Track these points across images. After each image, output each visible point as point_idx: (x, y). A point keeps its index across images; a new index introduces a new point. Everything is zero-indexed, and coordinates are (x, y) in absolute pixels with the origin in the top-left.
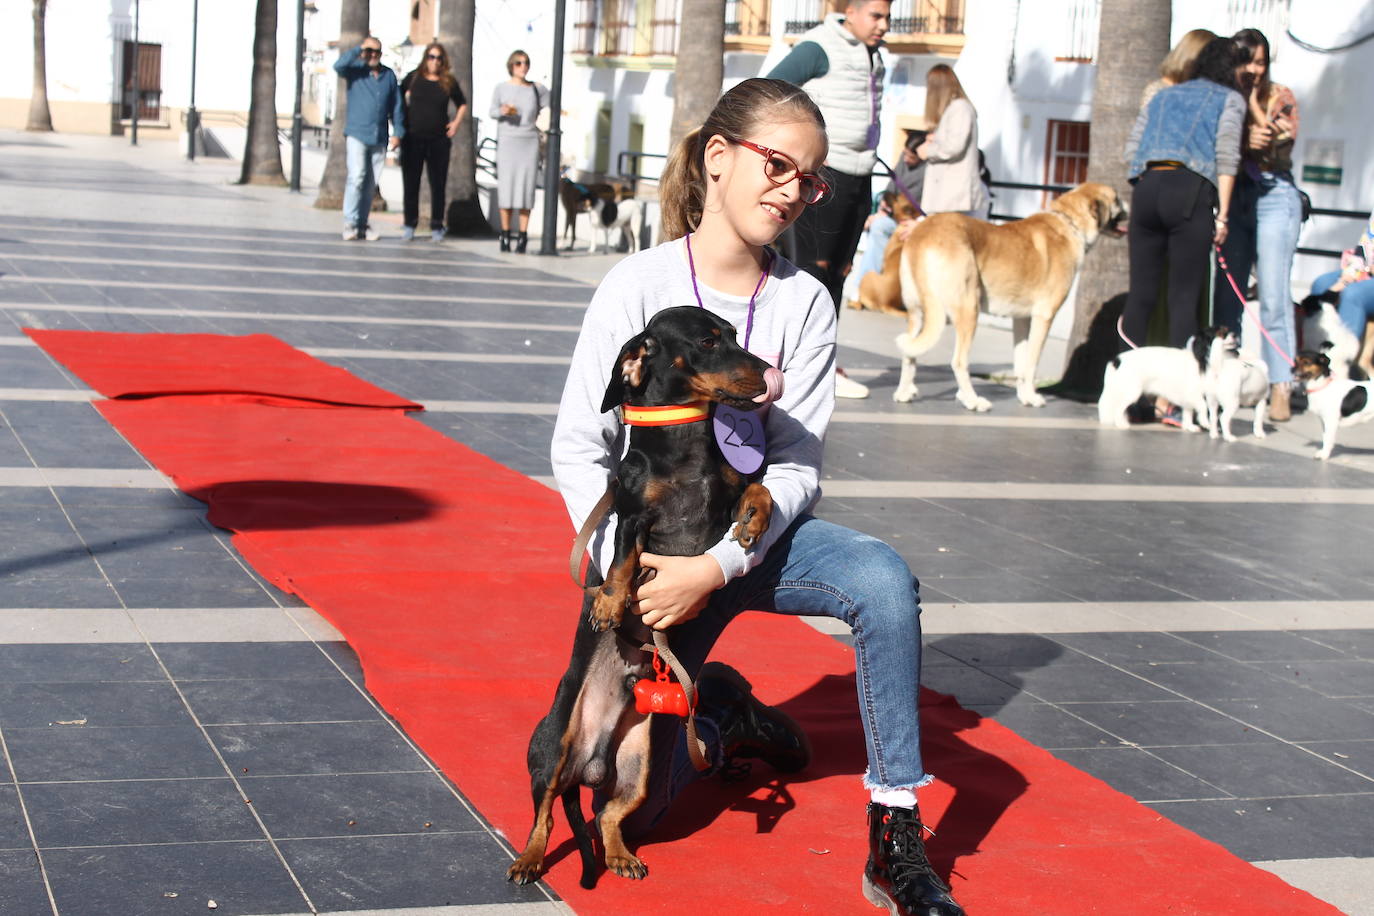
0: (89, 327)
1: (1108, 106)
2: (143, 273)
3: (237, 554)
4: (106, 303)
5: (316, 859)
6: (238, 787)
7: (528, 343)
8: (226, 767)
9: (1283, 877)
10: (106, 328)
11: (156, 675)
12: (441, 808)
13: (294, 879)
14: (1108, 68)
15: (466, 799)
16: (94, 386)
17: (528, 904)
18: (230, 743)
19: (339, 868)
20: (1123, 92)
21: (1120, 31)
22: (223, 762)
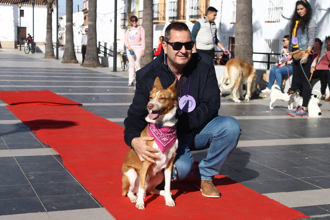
0: (6, 90)
1: (238, 32)
2: (20, 78)
3: (36, 137)
4: (11, 85)
5: (48, 201)
6: (32, 186)
7: (108, 90)
8: (29, 182)
9: (268, 197)
10: (10, 90)
11: (15, 163)
12: (78, 189)
13: (43, 205)
14: (238, 23)
15: (84, 187)
16: (6, 103)
17: (96, 208)
18: (31, 177)
19: (53, 202)
20: (242, 28)
21: (240, 14)
22: (29, 181)
